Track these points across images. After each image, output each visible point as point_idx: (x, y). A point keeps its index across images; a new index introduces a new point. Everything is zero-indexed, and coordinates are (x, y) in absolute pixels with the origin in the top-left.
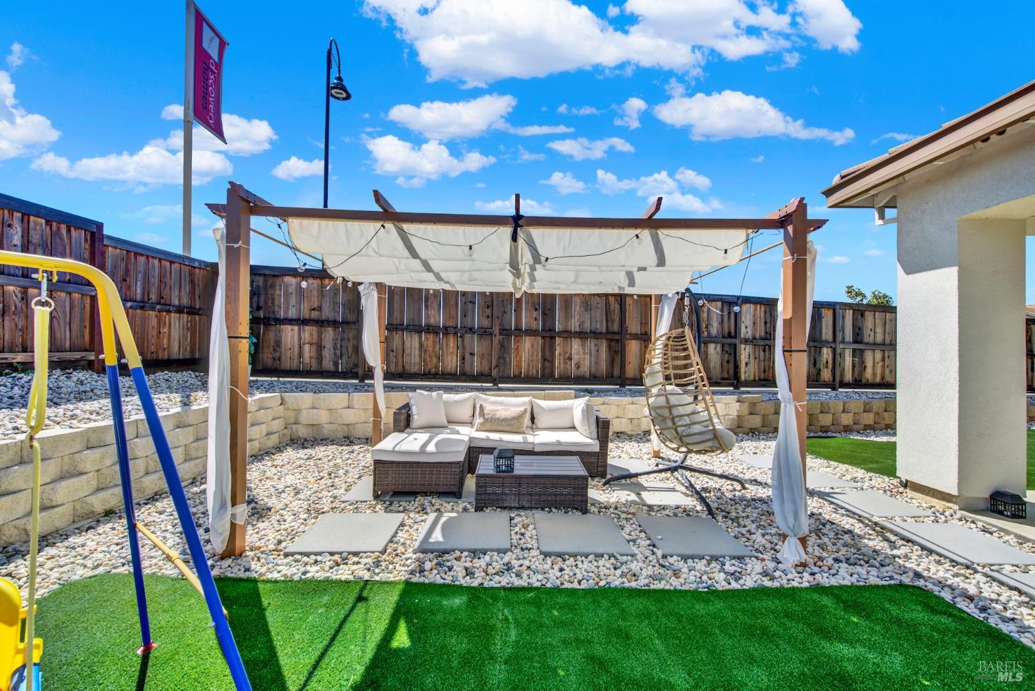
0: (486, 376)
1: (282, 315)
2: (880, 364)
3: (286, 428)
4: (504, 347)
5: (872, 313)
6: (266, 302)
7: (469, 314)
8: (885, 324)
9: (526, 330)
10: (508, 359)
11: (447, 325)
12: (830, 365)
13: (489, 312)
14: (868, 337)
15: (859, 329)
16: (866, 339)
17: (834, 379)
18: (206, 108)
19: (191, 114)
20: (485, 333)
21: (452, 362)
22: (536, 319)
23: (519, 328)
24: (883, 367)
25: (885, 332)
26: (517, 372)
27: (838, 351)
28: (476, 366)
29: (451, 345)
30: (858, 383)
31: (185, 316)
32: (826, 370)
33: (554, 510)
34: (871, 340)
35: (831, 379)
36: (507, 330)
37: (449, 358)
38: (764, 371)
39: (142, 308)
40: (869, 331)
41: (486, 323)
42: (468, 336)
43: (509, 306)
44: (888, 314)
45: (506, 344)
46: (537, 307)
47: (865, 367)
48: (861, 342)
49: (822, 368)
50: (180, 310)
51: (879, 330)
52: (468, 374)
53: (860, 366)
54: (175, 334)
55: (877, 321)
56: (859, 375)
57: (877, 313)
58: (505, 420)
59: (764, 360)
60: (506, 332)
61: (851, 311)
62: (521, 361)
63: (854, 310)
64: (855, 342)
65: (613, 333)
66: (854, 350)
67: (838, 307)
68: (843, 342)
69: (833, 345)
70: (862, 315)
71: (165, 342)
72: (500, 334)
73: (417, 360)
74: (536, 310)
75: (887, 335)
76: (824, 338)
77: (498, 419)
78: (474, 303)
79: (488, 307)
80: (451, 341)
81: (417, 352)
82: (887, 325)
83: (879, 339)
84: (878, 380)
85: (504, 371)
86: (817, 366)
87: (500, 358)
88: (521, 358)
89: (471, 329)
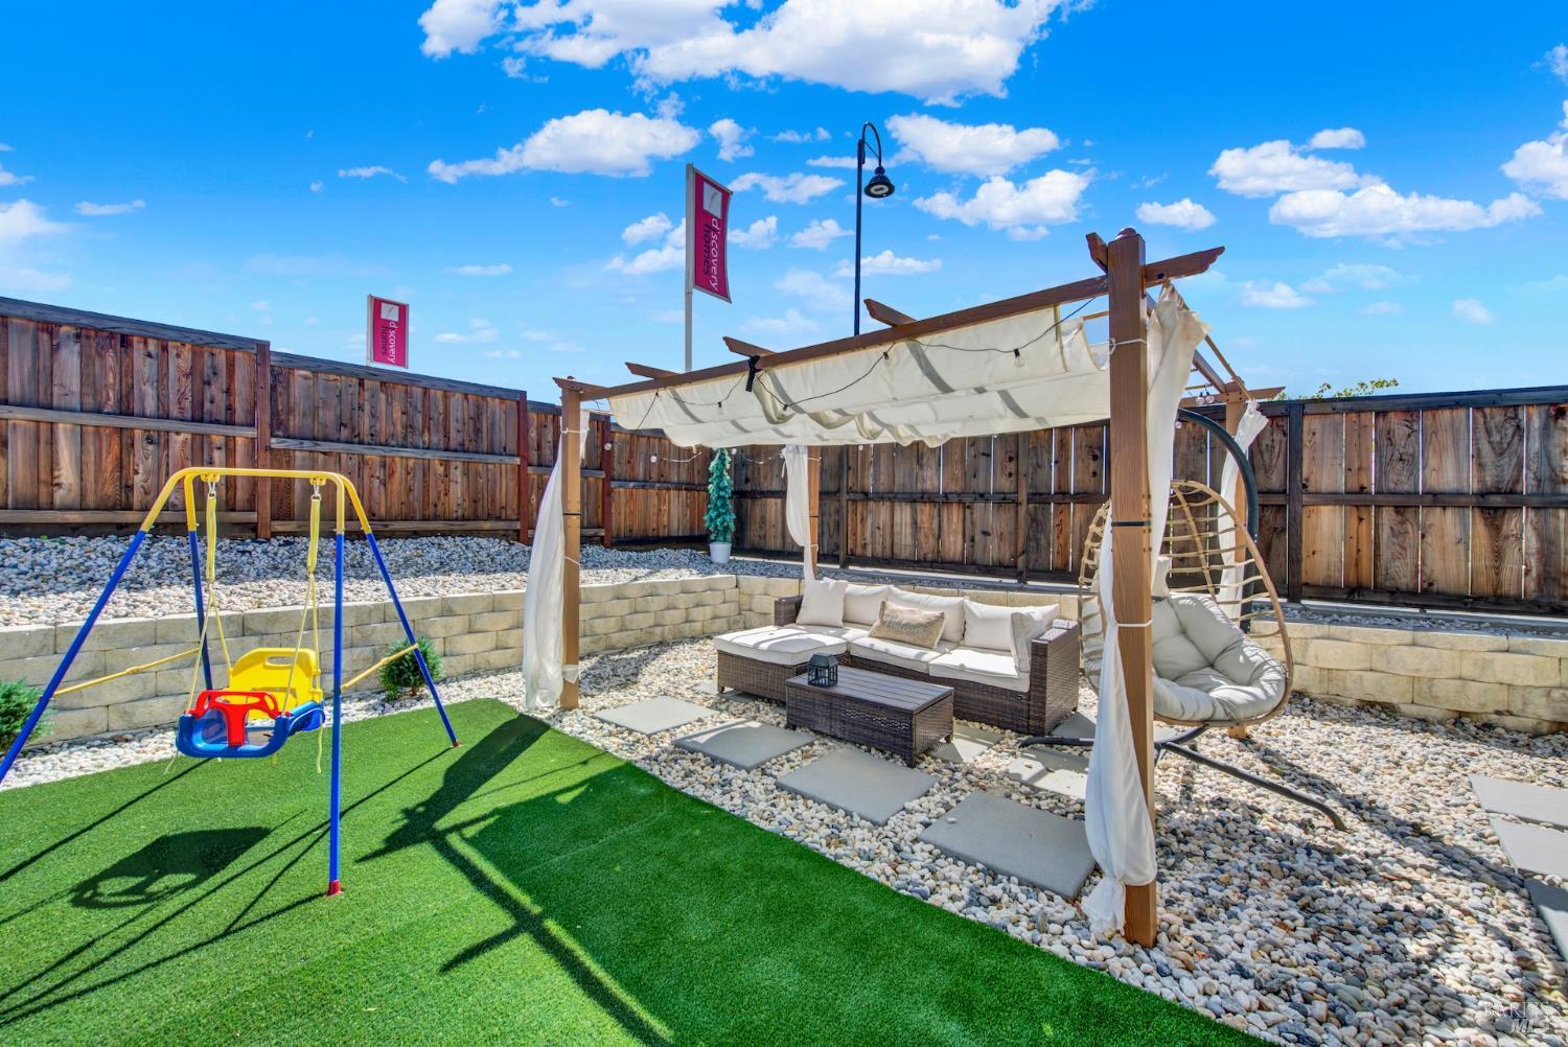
0: (1006, 567)
1: (765, 487)
3: (740, 614)
4: (1036, 523)
6: (753, 474)
7: (981, 475)
9: (1076, 494)
10: (1043, 542)
11: (948, 490)
13: (1011, 467)
18: (708, 273)
19: (692, 284)
20: (1004, 500)
21: (954, 546)
22: (1095, 474)
23: (1063, 489)
26: (1059, 563)
28: (994, 551)
29: (955, 520)
31: (684, 492)
33: (873, 751)
36: (1041, 494)
37: (952, 539)
39: (643, 487)
41: (1006, 485)
42: (979, 506)
43: (1046, 456)
45: (1040, 517)
46: (1098, 453)
50: (678, 487)
52: (979, 562)
54: (675, 511)
58: (907, 625)
60: (1039, 498)
62: (1066, 544)
65: (1270, 492)
71: (665, 518)
72: (1029, 501)
73: (909, 540)
74: (1095, 458)
77: (899, 623)
78: (989, 455)
79: (1011, 459)
80: (955, 512)
81: (909, 530)
85: (1036, 561)
87: (1028, 538)
88: (1067, 539)
89: (982, 495)
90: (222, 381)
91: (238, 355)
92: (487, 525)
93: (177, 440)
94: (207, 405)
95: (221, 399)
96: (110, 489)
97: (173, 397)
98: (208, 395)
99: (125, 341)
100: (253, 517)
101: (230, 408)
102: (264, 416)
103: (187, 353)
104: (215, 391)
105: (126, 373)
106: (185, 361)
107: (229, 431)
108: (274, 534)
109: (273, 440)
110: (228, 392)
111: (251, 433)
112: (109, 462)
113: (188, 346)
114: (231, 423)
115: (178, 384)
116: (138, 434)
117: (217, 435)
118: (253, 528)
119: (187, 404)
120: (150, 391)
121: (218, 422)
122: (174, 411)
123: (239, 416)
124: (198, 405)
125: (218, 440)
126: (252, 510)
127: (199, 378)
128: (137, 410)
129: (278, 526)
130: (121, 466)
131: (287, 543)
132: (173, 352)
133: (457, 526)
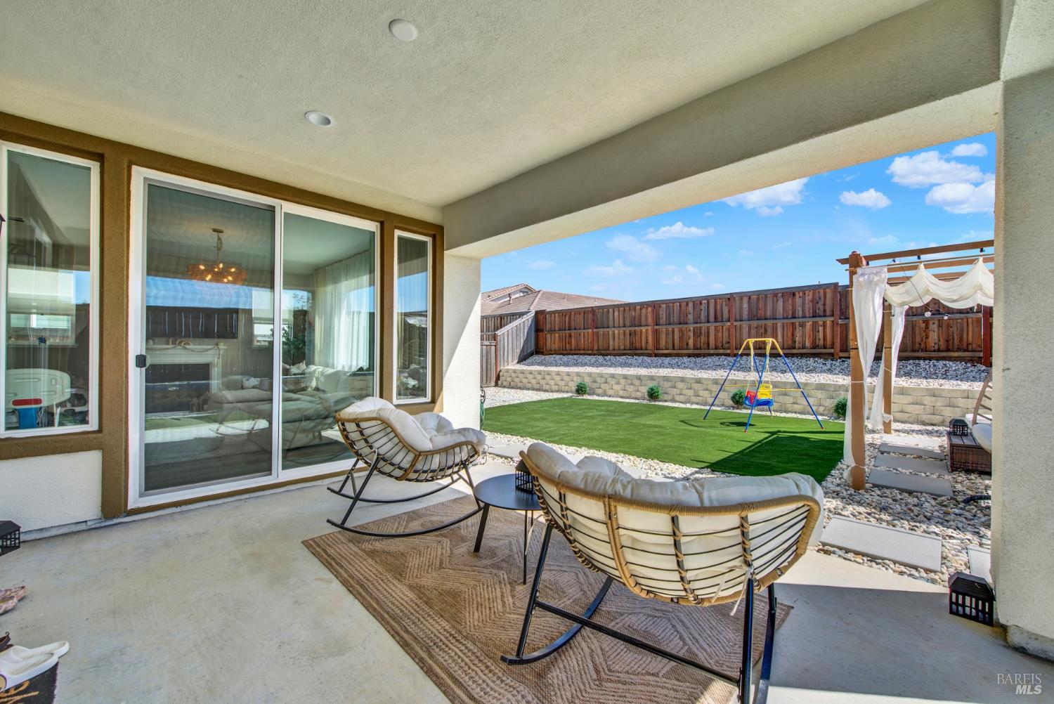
90: (821, 302)
91: (828, 290)
92: (956, 354)
93: (809, 325)
94: (817, 311)
95: (822, 307)
96: (790, 343)
97: (807, 310)
98: (817, 307)
99: (794, 294)
100: (832, 351)
101: (825, 311)
102: (837, 312)
103: (811, 294)
104: (820, 306)
105: (794, 304)
106: (810, 298)
107: (824, 319)
108: (840, 358)
109: (840, 321)
110: (824, 305)
111: (832, 319)
112: (790, 334)
113: (812, 291)
114: (825, 316)
115: (808, 305)
116: (797, 324)
117: (820, 321)
118: (832, 355)
119: (811, 311)
120: (800, 309)
121: (821, 316)
122: (807, 315)
123: (828, 313)
124: (814, 312)
125: (821, 323)
126: (833, 348)
127: (814, 302)
128: (797, 316)
129: (842, 354)
130: (793, 335)
131: (843, 361)
132: (807, 294)
133: (933, 354)
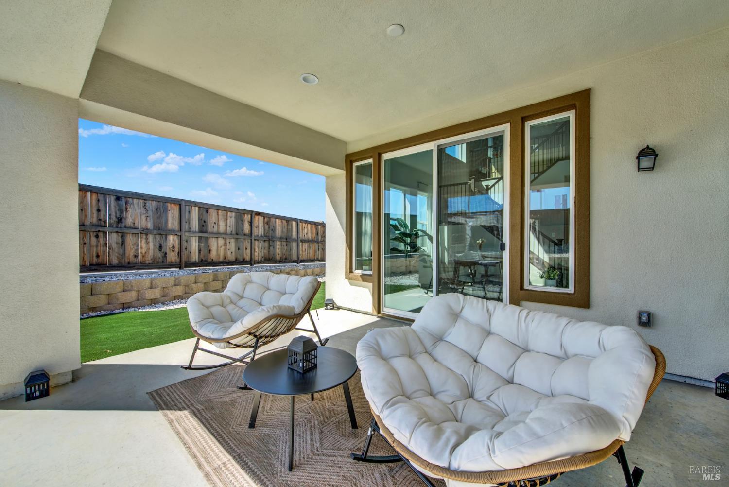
2: (223, 247)
5: (216, 211)
8: (227, 219)
12: (177, 250)
14: (211, 227)
15: (205, 222)
16: (210, 229)
17: (180, 261)
24: (225, 250)
25: (226, 225)
27: (184, 238)
30: (203, 263)
32: (172, 253)
34: (215, 230)
35: (178, 260)
38: (98, 256)
40: (213, 224)
44: (229, 213)
47: (210, 250)
48: (206, 232)
49: (168, 251)
51: (222, 223)
53: (204, 249)
55: (220, 217)
56: (204, 257)
57: (220, 211)
59: (97, 246)
61: (197, 208)
63: (199, 207)
64: (201, 231)
66: (200, 238)
67: (183, 204)
68: (190, 230)
69: (179, 234)
70: (207, 212)
75: (228, 227)
76: (170, 226)
82: (228, 221)
83: (222, 229)
84: (221, 259)
86: (163, 250)
